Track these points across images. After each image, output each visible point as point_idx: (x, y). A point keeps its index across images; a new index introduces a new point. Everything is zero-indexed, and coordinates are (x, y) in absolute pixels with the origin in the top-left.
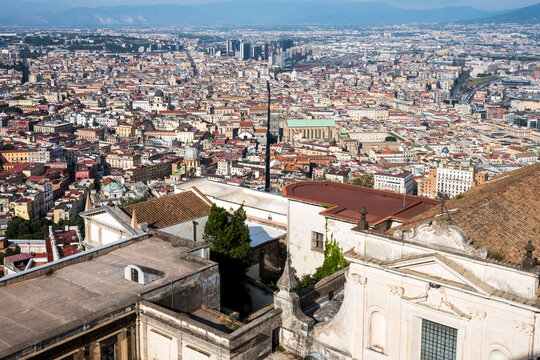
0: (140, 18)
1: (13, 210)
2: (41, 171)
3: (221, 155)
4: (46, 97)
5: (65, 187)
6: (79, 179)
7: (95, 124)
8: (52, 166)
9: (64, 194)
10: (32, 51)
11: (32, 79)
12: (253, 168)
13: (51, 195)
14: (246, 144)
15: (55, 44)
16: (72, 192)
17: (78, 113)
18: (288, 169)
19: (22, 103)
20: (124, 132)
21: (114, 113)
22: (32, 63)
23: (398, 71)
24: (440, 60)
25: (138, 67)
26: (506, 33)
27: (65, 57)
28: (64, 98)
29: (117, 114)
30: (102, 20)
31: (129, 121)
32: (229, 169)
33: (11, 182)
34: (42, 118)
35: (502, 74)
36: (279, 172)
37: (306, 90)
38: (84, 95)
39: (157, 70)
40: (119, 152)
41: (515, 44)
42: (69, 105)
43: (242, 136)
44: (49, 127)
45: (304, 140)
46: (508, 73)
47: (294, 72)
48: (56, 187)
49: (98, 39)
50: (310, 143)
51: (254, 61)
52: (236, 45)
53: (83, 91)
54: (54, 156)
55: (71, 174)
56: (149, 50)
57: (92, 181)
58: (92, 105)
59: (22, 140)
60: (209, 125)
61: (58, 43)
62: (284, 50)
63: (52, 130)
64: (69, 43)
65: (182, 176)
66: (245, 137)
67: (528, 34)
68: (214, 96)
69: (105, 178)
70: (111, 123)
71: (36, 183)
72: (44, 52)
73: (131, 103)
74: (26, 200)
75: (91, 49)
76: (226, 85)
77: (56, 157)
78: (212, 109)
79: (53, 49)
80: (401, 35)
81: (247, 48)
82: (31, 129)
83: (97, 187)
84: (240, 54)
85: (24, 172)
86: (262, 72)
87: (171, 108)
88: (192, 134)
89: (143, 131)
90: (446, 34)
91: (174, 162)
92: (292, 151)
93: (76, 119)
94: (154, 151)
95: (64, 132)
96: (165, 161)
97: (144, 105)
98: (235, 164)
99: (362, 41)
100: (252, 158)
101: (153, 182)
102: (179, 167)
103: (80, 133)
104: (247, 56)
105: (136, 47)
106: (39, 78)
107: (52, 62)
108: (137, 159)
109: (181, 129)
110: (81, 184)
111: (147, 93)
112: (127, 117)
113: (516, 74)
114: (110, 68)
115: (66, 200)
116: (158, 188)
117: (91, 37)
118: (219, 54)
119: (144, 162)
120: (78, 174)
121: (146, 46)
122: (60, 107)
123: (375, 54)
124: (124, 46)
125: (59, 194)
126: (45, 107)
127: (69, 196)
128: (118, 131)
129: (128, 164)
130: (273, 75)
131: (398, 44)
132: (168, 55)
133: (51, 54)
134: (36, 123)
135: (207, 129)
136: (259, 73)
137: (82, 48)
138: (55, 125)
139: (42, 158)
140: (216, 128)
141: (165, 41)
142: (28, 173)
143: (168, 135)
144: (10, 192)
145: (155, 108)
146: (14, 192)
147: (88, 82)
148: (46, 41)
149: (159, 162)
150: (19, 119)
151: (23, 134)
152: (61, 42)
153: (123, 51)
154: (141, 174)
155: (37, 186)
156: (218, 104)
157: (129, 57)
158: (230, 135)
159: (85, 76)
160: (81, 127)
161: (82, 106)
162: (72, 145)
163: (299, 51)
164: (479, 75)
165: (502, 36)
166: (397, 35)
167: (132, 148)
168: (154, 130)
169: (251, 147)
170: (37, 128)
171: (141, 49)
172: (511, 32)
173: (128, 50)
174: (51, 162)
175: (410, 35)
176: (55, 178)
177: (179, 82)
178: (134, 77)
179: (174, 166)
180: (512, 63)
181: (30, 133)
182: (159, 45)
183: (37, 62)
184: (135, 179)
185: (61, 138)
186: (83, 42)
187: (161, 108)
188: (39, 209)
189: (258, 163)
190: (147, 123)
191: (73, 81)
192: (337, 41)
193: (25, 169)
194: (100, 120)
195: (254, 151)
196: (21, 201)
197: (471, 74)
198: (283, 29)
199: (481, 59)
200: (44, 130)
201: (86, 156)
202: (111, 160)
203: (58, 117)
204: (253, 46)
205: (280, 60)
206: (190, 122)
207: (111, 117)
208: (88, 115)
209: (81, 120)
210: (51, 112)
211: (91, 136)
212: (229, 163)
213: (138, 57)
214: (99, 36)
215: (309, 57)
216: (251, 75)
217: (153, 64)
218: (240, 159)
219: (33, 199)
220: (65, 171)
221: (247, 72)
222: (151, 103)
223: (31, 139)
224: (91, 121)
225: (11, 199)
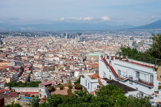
0: (33, 28)
1: (5, 80)
2: (12, 69)
3: (70, 64)
4: (10, 48)
5: (21, 73)
6: (26, 71)
7: (27, 55)
9: (21, 75)
10: (3, 36)
11: (4, 43)
12: (82, 67)
13: (17, 76)
14: (77, 60)
15: (9, 34)
16: (24, 74)
17: (21, 52)
18: (93, 68)
19: (2, 49)
20: (37, 57)
21: (33, 52)
22: (3, 40)
23: (115, 41)
24: (126, 39)
25: (36, 40)
26: (142, 32)
27: (13, 38)
28: (16, 48)
29: (34, 52)
30: (22, 29)
31: (38, 54)
32: (74, 68)
33: (3, 71)
34: (10, 53)
35: (146, 42)
36: (91, 69)
37: (89, 46)
38: (23, 47)
39: (42, 41)
40: (37, 63)
41: (146, 35)
42: (18, 50)
43: (75, 58)
45: (94, 59)
46: (147, 42)
47: (84, 41)
48: (18, 73)
49: (22, 33)
50: (97, 60)
51: (70, 39)
52: (65, 35)
53: (21, 46)
54: (16, 64)
55: (22, 69)
56: (38, 36)
57: (30, 71)
58: (26, 50)
59: (4, 59)
60: (63, 55)
61: (10, 34)
62: (79, 36)
63: (14, 57)
64: (14, 34)
65: (59, 70)
67: (149, 32)
68: (62, 48)
69: (34, 70)
70: (32, 55)
71: (12, 71)
72: (6, 37)
73: (37, 49)
74: (9, 77)
75: (20, 36)
76: (65, 45)
77: (17, 64)
78: (63, 51)
79: (9, 36)
80: (112, 32)
81: (68, 35)
82: (7, 56)
83: (32, 73)
84: (66, 37)
85: (7, 69)
86: (74, 42)
87: (49, 51)
88: (58, 58)
89: (43, 57)
90: (125, 32)
91: (56, 65)
92: (92, 62)
93: (20, 54)
94: (49, 62)
95: (17, 57)
96: (53, 65)
97: (40, 50)
98: (76, 66)
99: (101, 34)
100: (80, 65)
101: (51, 71)
102: (57, 67)
103: (23, 58)
104: (68, 38)
105: (34, 36)
106: (6, 43)
107: (9, 39)
108: (43, 65)
109: (55, 56)
111: (41, 47)
112: (37, 53)
113: (149, 42)
114: (27, 41)
115: (23, 77)
116: (53, 73)
117: (20, 33)
118: (59, 37)
119: (45, 66)
120: (25, 69)
121: (37, 35)
122: (15, 50)
123: (106, 37)
124: (30, 35)
125: (19, 76)
126: (10, 50)
127: (24, 76)
128: (35, 57)
129: (41, 66)
130: (78, 42)
131: (112, 35)
132: (44, 37)
133: (8, 37)
134: (8, 55)
135: (62, 57)
137: (18, 36)
138: (14, 55)
139: (12, 64)
140: (65, 56)
141: (42, 34)
143: (51, 58)
144: (4, 74)
147: (21, 44)
148: (7, 34)
149: (51, 66)
150: (2, 53)
151: (4, 58)
152: (11, 34)
153: (30, 36)
154: (45, 69)
155: (13, 72)
156: (64, 50)
157: (32, 38)
158: (71, 58)
159: (20, 42)
160: (23, 56)
161: (22, 50)
162: (21, 61)
163: (83, 37)
164: (139, 43)
166: (111, 32)
167: (42, 62)
168: (46, 57)
169: (79, 62)
170: (8, 56)
171: (36, 36)
172: (144, 31)
173: (32, 36)
174: (15, 66)
175: (115, 32)
176: (17, 70)
177: (50, 44)
178: (36, 43)
179: (56, 67)
180: (147, 39)
181: (6, 58)
182: (41, 35)
183: (5, 39)
184: (44, 71)
185: (17, 59)
186: (18, 34)
187: (46, 51)
188: (13, 80)
189: (83, 66)
190: (43, 55)
191: (17, 44)
192: (93, 34)
193: (7, 68)
194: (28, 54)
195: (80, 62)
196: (7, 78)
197: (136, 42)
199: (138, 38)
200: (11, 57)
201: (27, 64)
202: (35, 65)
203: (15, 53)
204: (70, 35)
205: (79, 38)
206: (57, 54)
207: (32, 53)
208: (25, 53)
209: (22, 54)
210: (12, 52)
211: (26, 58)
212: (74, 66)
213: (35, 38)
214: (22, 32)
215: (86, 38)
216: (71, 42)
217: (40, 40)
218: (77, 65)
219: (11, 77)
220: (20, 68)
221: (70, 41)
222: (43, 49)
223: (7, 59)
224: (26, 54)
225: (4, 77)
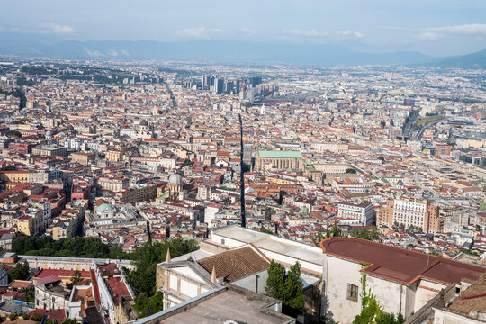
0: (124, 52)
1: (16, 226)
2: (41, 191)
3: (201, 181)
4: (43, 123)
5: (62, 206)
6: (74, 199)
7: (87, 149)
8: (50, 186)
9: (61, 213)
10: (28, 79)
11: (30, 105)
12: (230, 194)
13: (50, 213)
14: (223, 172)
15: (48, 73)
16: (69, 211)
17: (72, 138)
18: (261, 196)
19: (21, 127)
20: (113, 157)
21: (104, 140)
22: (28, 90)
23: (355, 109)
24: (392, 99)
25: (123, 97)
26: (450, 77)
27: (57, 85)
28: (59, 124)
29: (107, 141)
30: (89, 53)
31: (117, 147)
32: (208, 195)
33: (14, 200)
34: (39, 141)
35: (448, 114)
36: (253, 199)
37: (274, 124)
38: (77, 122)
39: (140, 101)
40: (110, 176)
41: (459, 87)
42: (64, 130)
43: (218, 164)
44: (46, 151)
45: (274, 170)
46: (453, 113)
47: (263, 107)
48: (54, 206)
49: (88, 70)
50: (280, 173)
51: (226, 95)
52: (211, 81)
53: (75, 118)
54: (51, 177)
55: (67, 191)
56: (132, 82)
57: (86, 201)
58: (85, 132)
59: (22, 161)
60: (189, 153)
61: (52, 73)
62: (254, 86)
63: (49, 153)
64: (61, 73)
65: (167, 200)
66: (222, 165)
67: (471, 78)
68: (193, 127)
69: (97, 199)
70: (101, 149)
71: (37, 202)
72: (39, 80)
73: (119, 130)
74: (27, 218)
75: (81, 79)
76: (203, 116)
77: (53, 178)
78: (192, 138)
79: (46, 78)
80: (357, 75)
81: (221, 83)
82: (30, 152)
83: (90, 207)
84: (215, 88)
85: (25, 191)
86: (234, 106)
87: (155, 136)
88: (174, 162)
89: (131, 157)
90: (397, 76)
91: (159, 186)
92: (263, 179)
93: (69, 144)
94: (141, 176)
95: (60, 155)
96: (151, 185)
97: (131, 133)
98: (214, 190)
99: (323, 80)
100: (228, 185)
101: (141, 204)
102: (163, 191)
103: (74, 157)
104: (220, 90)
105: (121, 79)
106: (35, 105)
107: (47, 90)
108: (126, 182)
109: (165, 155)
110: (77, 204)
111: (132, 121)
112: (116, 143)
113: (460, 114)
114: (98, 97)
115: (64, 219)
116: (146, 210)
117: (81, 68)
118: (195, 87)
119: (132, 185)
120: (74, 195)
121: (130, 78)
122: (56, 133)
123: (334, 92)
124: (110, 77)
125: (56, 213)
126: (42, 132)
127: (66, 215)
128: (107, 156)
129: (118, 186)
130: (244, 108)
131: (355, 84)
132: (149, 87)
133: (45, 82)
134: (34, 146)
135: (187, 157)
136: (232, 106)
137: (73, 78)
138: (51, 149)
139: (41, 178)
140: (195, 156)
141: (147, 75)
142: (28, 192)
143: (153, 161)
144: (13, 210)
145: (140, 135)
146: (17, 209)
147: (79, 109)
148: (41, 71)
149: (145, 186)
150: (19, 142)
151: (22, 156)
152: (54, 72)
153: (109, 82)
154: (129, 197)
155: (37, 204)
156: (196, 134)
157: (115, 88)
158: (208, 163)
159: (76, 104)
160: (75, 151)
161: (75, 132)
162: (67, 168)
163: (267, 88)
164: (427, 114)
165: (447, 80)
166: (353, 75)
167: (121, 172)
168: (140, 156)
169: (227, 175)
170: (35, 151)
171: (126, 81)
172: (454, 76)
173: (114, 81)
174: (49, 183)
175: (365, 76)
176: (53, 198)
177: (160, 112)
178: (120, 106)
179: (159, 190)
180: (457, 104)
181: (29, 155)
182: (142, 78)
183: (33, 90)
184: (124, 201)
185: (56, 161)
186: (74, 73)
187: (145, 136)
188: (38, 226)
189: (234, 190)
190: (134, 150)
191: (65, 108)
192: (300, 79)
193: (26, 189)
194: (91, 145)
195: (230, 178)
196: (23, 218)
197: (420, 113)
198: (252, 67)
199: (429, 100)
200: (41, 153)
201: (80, 179)
202: (103, 183)
203: (54, 141)
204: (226, 82)
205: (250, 95)
206: (172, 150)
207: (102, 143)
208: (81, 141)
209: (74, 145)
210: (47, 137)
211: (84, 160)
212: (208, 189)
213: (123, 88)
214: (87, 68)
215: (275, 93)
216: (225, 108)
217: (136, 94)
218: (218, 186)
219: (34, 216)
220: (61, 191)
221: (221, 105)
222: (137, 131)
223: (30, 161)
224: (83, 146)
225: (14, 216)
